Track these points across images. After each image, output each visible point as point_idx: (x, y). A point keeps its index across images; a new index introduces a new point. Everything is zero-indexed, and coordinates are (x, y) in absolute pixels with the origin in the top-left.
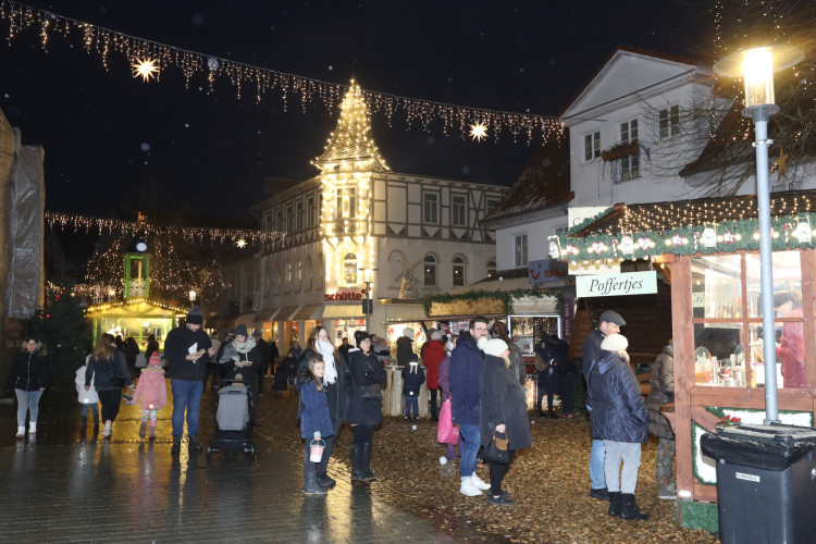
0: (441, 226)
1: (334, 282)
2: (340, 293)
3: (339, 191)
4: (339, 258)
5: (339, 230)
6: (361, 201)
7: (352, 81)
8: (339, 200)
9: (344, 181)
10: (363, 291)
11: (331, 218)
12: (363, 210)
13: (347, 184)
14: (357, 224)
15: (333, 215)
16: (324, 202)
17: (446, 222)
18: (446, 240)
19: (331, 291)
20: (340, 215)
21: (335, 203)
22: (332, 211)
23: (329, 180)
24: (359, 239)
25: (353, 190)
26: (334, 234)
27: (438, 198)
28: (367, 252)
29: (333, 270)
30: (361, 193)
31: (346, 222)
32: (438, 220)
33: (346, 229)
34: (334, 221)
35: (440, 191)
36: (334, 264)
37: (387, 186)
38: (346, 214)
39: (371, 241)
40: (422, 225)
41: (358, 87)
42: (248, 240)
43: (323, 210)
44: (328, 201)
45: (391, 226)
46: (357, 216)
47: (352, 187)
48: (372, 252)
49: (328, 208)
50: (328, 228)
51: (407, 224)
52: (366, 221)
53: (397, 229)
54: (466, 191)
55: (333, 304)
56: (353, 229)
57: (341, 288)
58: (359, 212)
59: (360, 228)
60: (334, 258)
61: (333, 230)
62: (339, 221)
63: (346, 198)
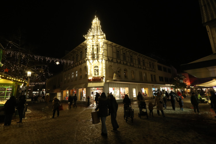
0: (121, 60)
1: (91, 75)
2: (94, 79)
3: (93, 46)
4: (93, 67)
5: (93, 58)
6: (101, 48)
7: (95, 16)
8: (93, 48)
9: (94, 42)
10: (102, 78)
11: (90, 54)
12: (101, 51)
13: (96, 43)
14: (99, 56)
15: (91, 53)
16: (88, 49)
17: (122, 59)
18: (122, 64)
19: (90, 78)
20: (93, 53)
21: (91, 49)
22: (90, 52)
23: (89, 42)
24: (100, 60)
25: (97, 45)
26: (92, 59)
27: (120, 52)
28: (103, 65)
29: (91, 71)
30: (101, 46)
31: (96, 55)
32: (120, 58)
33: (96, 57)
34: (91, 55)
35: (120, 50)
36: (91, 69)
37: (107, 46)
38: (95, 53)
39: (104, 61)
40: (116, 59)
41: (97, 18)
42: (60, 62)
43: (87, 51)
44: (89, 48)
45: (109, 58)
46: (99, 53)
47: (97, 44)
48: (104, 65)
49: (89, 51)
50: (89, 57)
51: (113, 58)
52: (103, 54)
53: (110, 59)
54: (125, 52)
55: (91, 82)
56: (98, 57)
57: (94, 77)
58: (100, 52)
59: (101, 57)
60: (91, 67)
61: (91, 58)
62: (93, 54)
63: (95, 48)
